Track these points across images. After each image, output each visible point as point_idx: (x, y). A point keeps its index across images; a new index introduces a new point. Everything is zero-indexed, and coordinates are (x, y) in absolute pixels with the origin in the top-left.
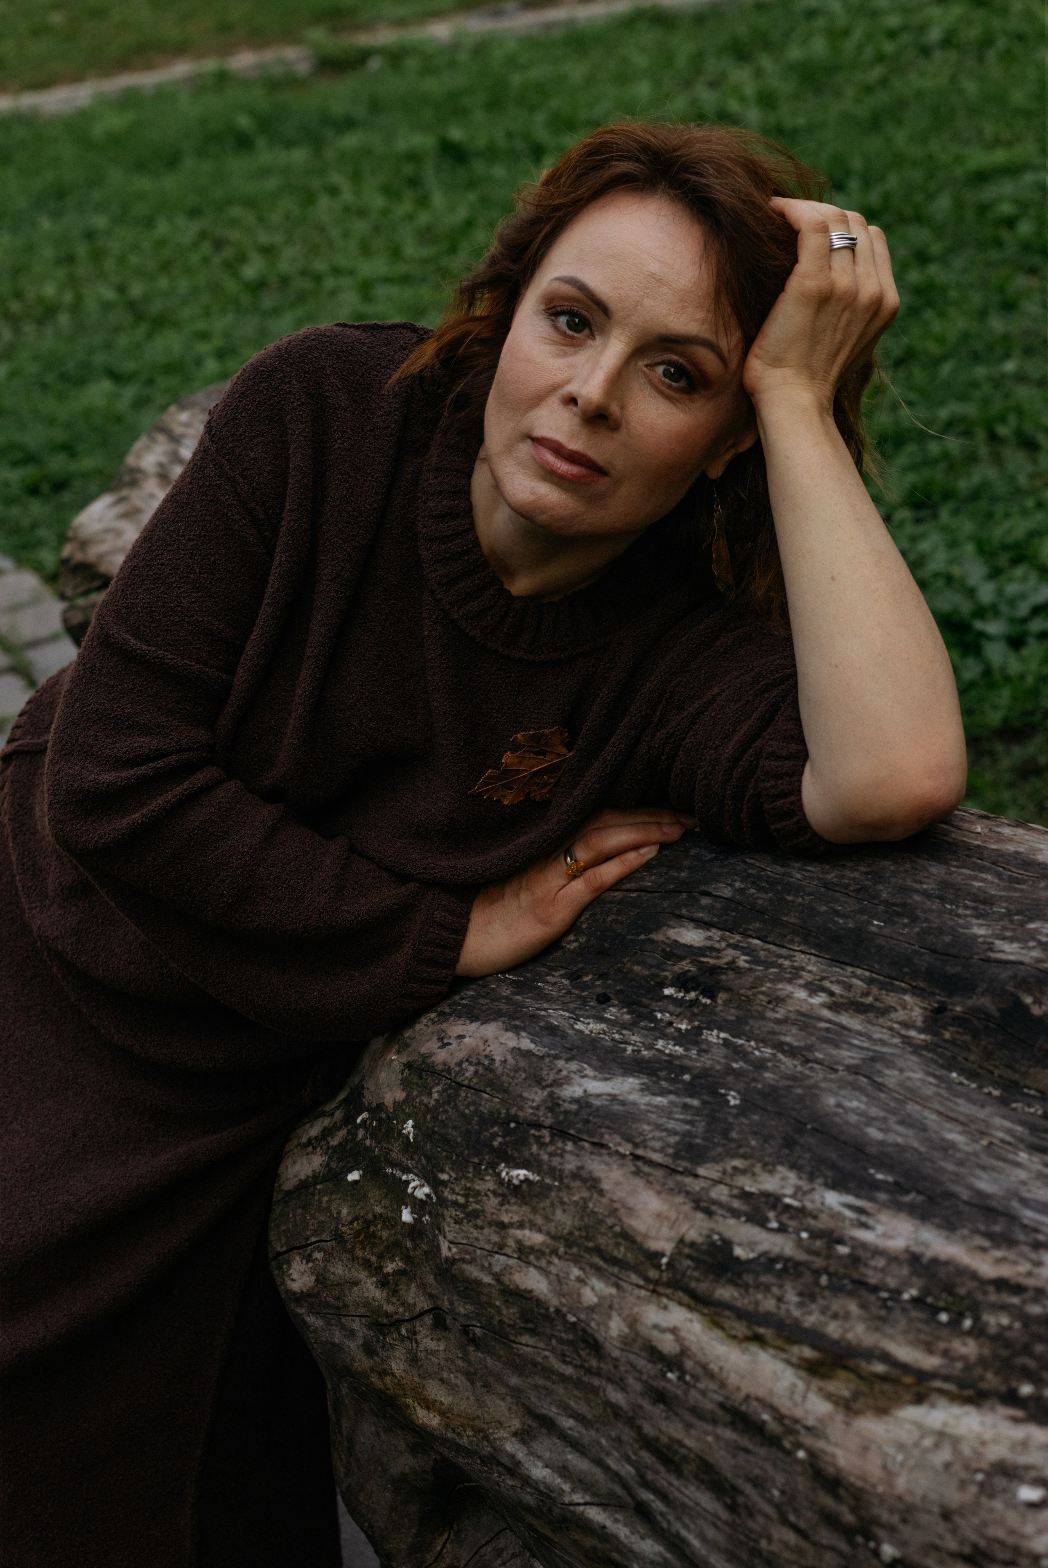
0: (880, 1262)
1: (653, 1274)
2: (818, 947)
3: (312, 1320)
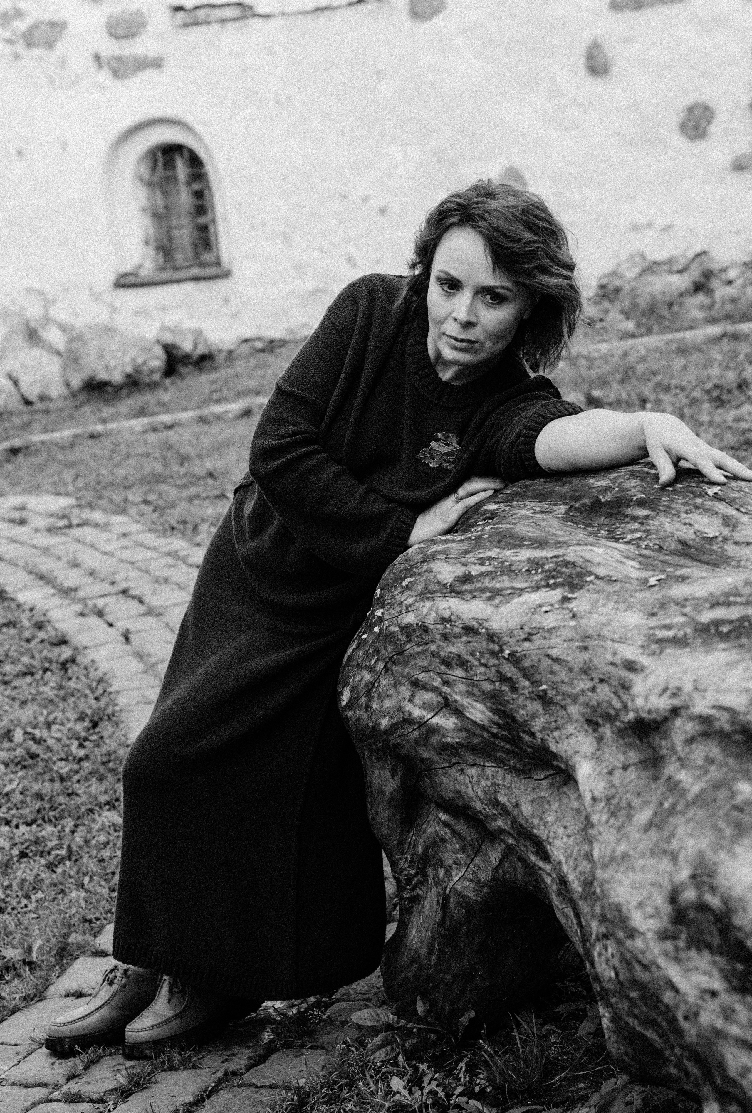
0: (519, 563)
1: (445, 591)
2: (536, 499)
3: (350, 714)
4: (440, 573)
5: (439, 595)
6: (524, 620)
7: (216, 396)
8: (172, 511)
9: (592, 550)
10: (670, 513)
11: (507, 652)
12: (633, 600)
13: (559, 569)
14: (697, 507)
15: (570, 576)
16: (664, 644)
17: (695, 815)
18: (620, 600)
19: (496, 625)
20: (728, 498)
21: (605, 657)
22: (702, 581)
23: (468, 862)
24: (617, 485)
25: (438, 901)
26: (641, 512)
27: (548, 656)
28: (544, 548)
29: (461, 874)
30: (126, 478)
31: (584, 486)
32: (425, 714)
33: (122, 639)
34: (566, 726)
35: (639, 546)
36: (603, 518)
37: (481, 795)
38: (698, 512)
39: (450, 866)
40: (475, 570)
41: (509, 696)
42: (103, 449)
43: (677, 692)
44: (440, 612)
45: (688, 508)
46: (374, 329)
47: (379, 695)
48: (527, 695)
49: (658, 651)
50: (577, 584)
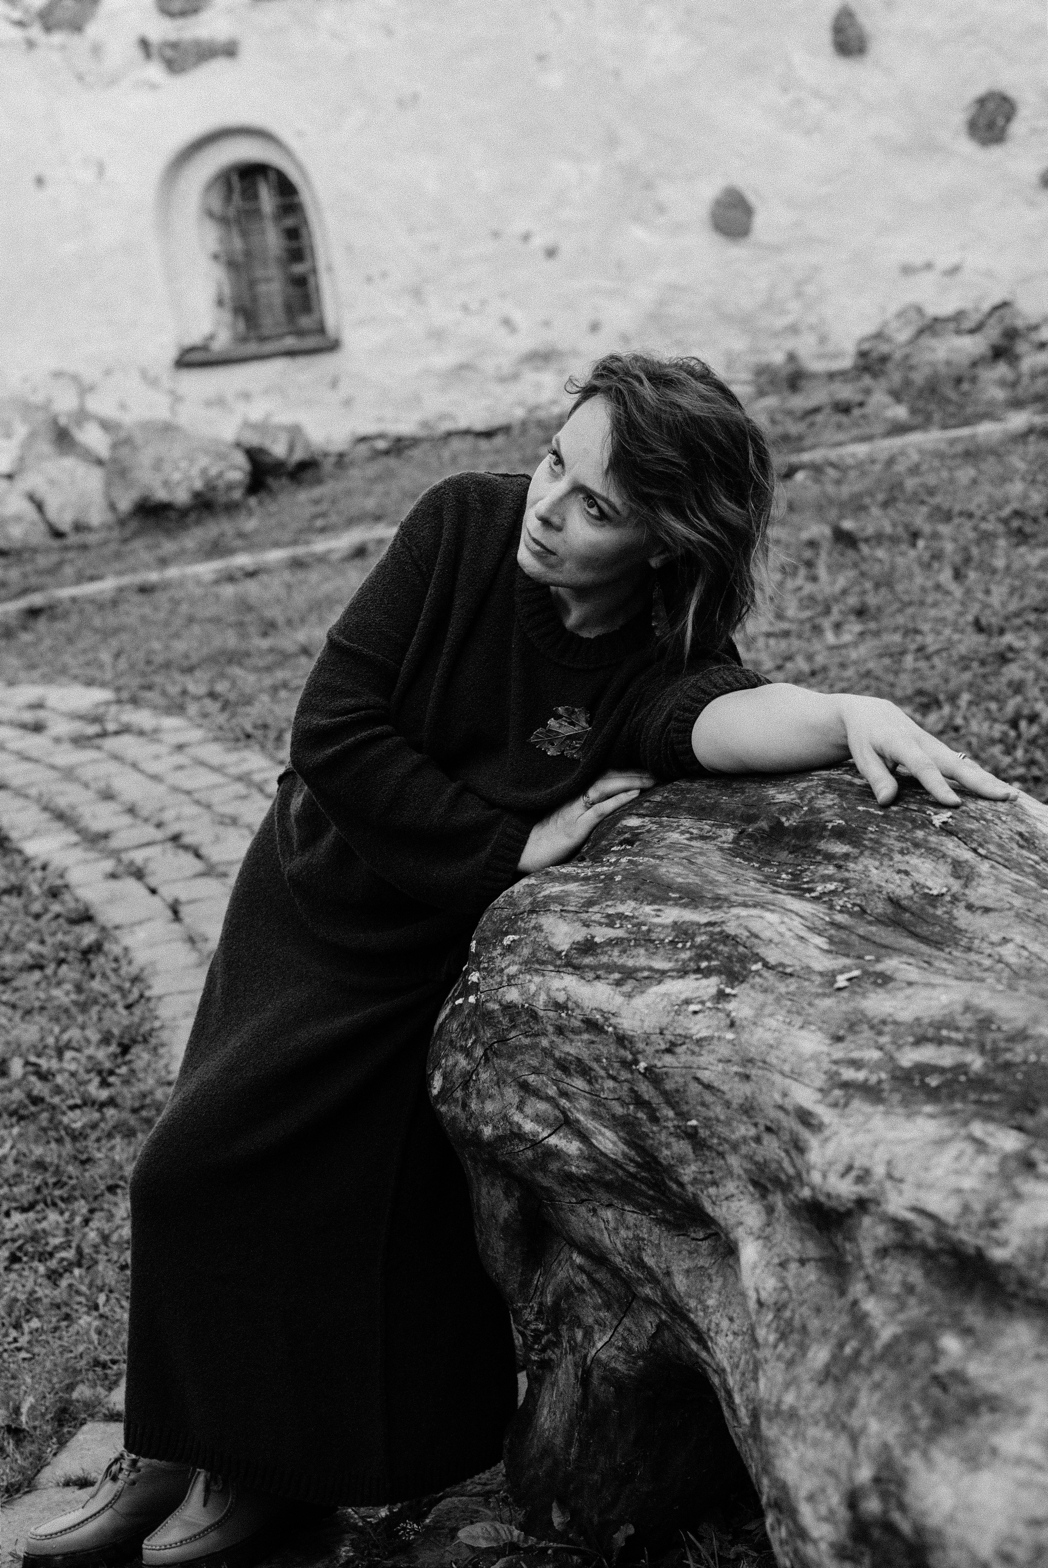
0: (660, 929)
1: (559, 962)
2: (693, 814)
3: (443, 1109)
4: (553, 934)
5: (551, 968)
6: (665, 1021)
7: (319, 523)
8: (248, 709)
9: (761, 917)
10: (879, 853)
11: (642, 1065)
12: (811, 1011)
13: (714, 945)
14: (917, 845)
15: (730, 958)
16: (851, 1091)
17: (884, 1378)
18: (794, 1009)
19: (628, 1023)
20: (962, 831)
21: (772, 1097)
22: (909, 991)
23: (615, 1323)
24: (806, 802)
25: (576, 1375)
26: (840, 848)
27: (697, 1079)
28: (696, 907)
29: (606, 1339)
30: (186, 656)
31: (762, 799)
32: (540, 1130)
33: (169, 914)
34: (724, 1182)
35: (831, 907)
36: (786, 853)
37: (621, 1249)
38: (918, 852)
39: (591, 1327)
40: (601, 934)
41: (648, 1127)
42: (156, 609)
43: (864, 1177)
44: (552, 994)
45: (904, 845)
46: (467, 554)
47: (479, 1092)
48: (672, 1130)
49: (842, 1101)
50: (739, 973)
